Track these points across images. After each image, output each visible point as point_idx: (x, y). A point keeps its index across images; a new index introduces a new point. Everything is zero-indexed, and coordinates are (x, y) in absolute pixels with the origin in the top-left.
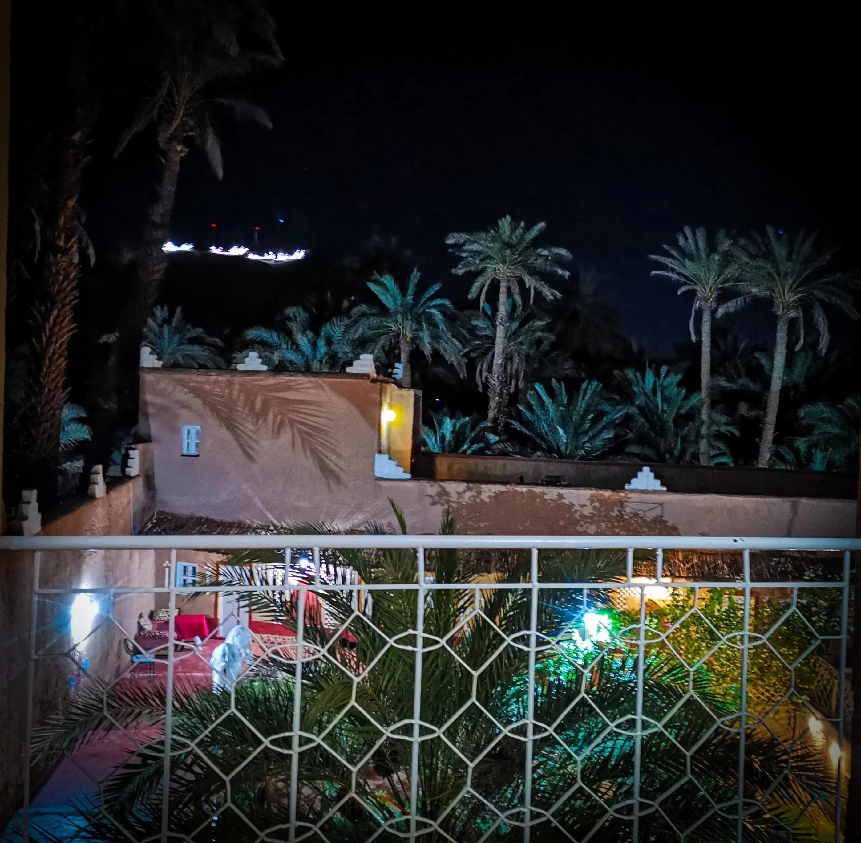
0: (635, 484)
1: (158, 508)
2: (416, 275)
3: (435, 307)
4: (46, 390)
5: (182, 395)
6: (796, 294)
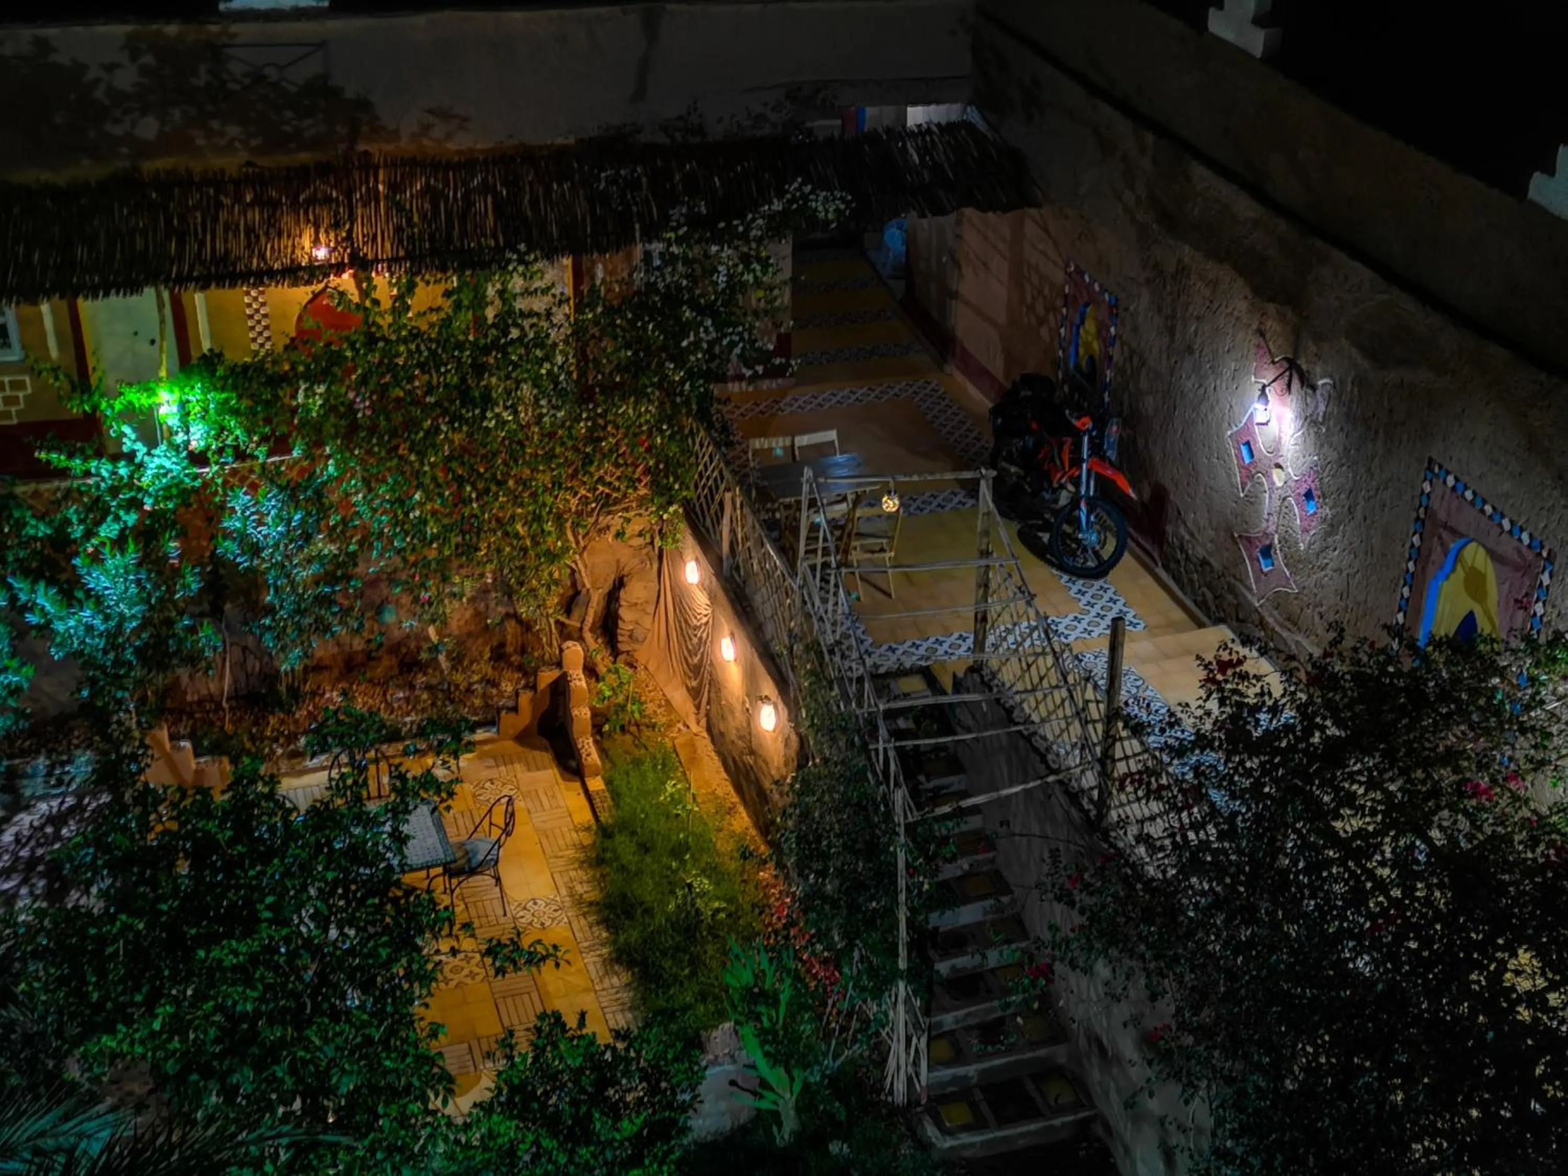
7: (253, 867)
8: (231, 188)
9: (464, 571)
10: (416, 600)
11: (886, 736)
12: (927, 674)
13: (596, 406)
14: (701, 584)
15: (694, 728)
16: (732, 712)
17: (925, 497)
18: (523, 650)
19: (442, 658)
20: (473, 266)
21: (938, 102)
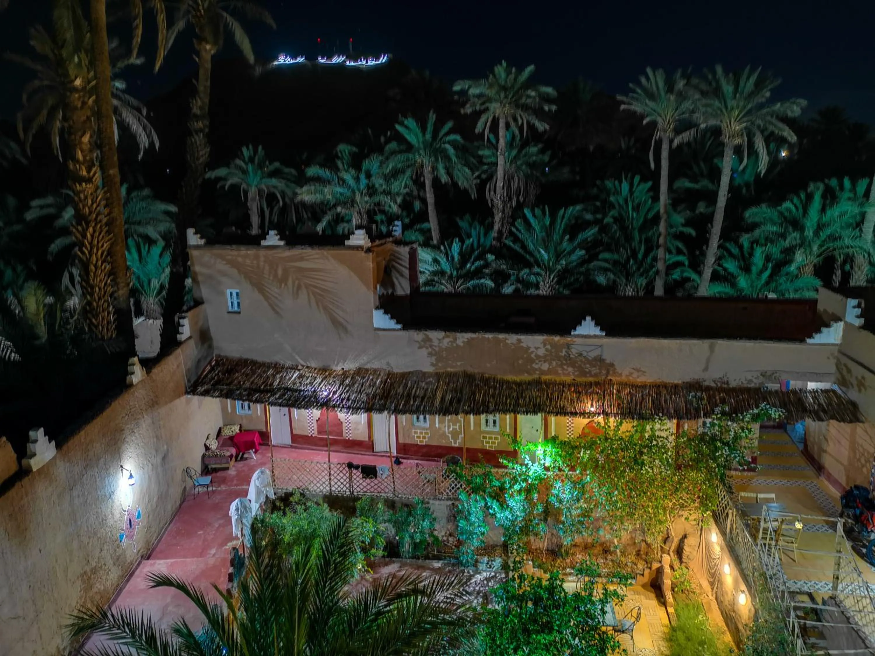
0: (580, 330)
1: (216, 352)
2: (432, 117)
3: (449, 142)
4: (97, 289)
5: (221, 266)
6: (741, 124)
7: (553, 609)
8: (567, 386)
9: (629, 522)
10: (612, 529)
11: (794, 616)
12: (811, 596)
13: (682, 471)
14: (718, 543)
15: (710, 597)
16: (727, 594)
17: (810, 526)
18: (647, 554)
19: (618, 551)
20: (643, 419)
21: (821, 382)
